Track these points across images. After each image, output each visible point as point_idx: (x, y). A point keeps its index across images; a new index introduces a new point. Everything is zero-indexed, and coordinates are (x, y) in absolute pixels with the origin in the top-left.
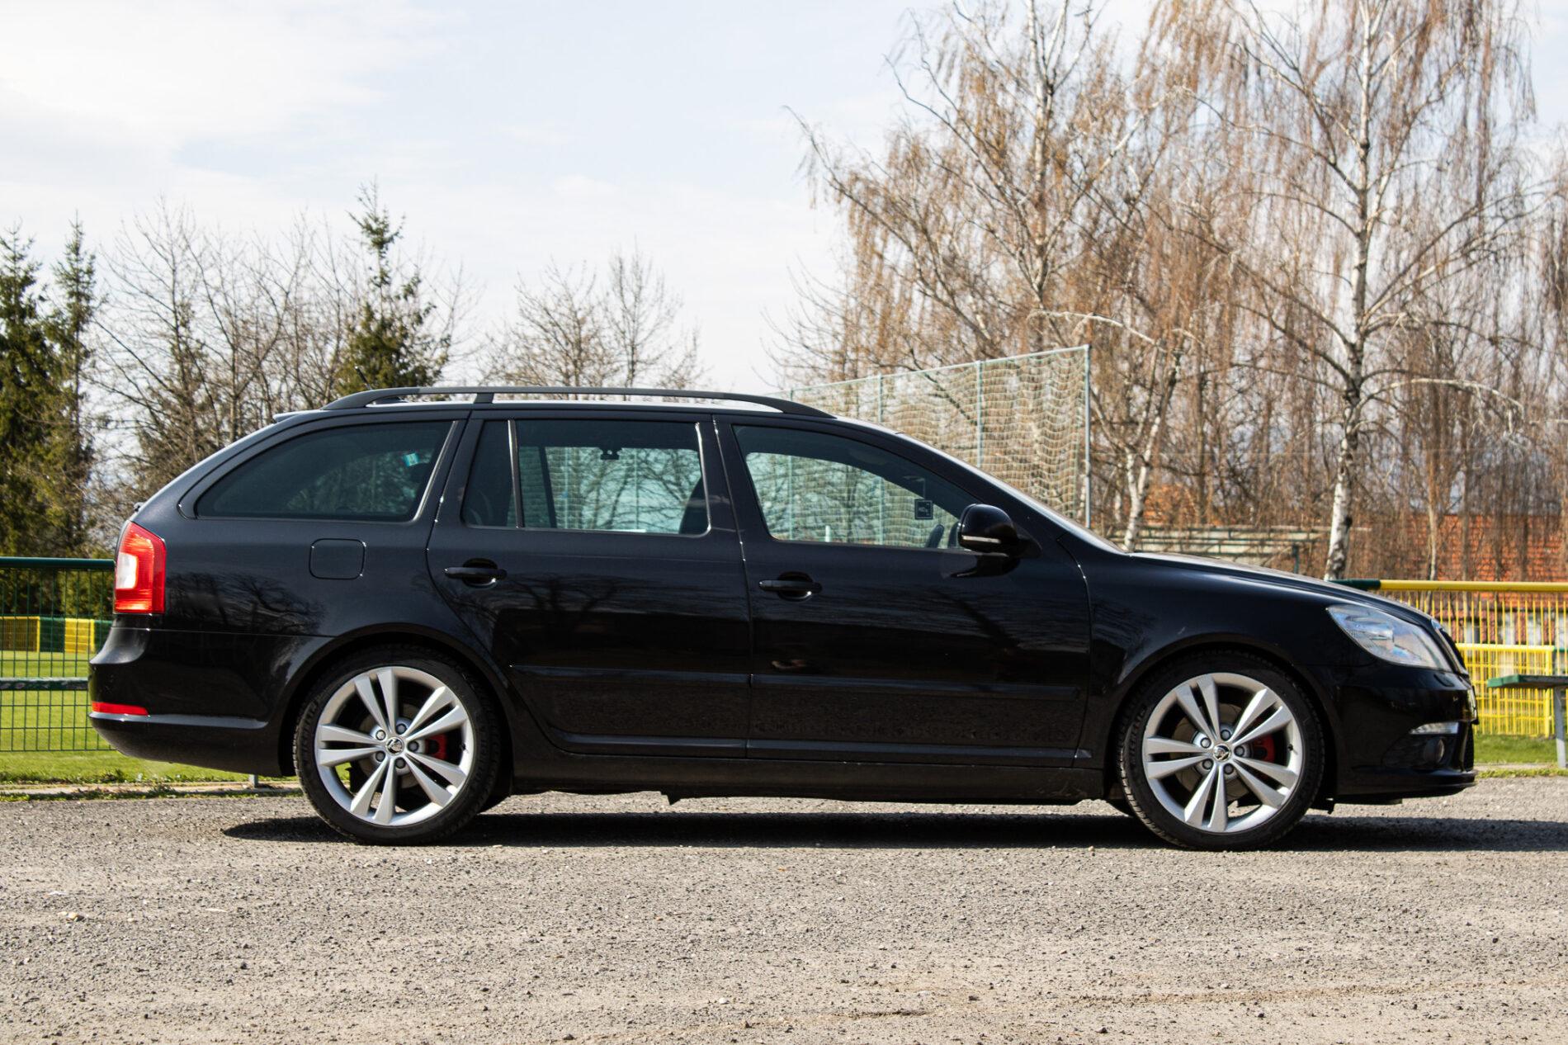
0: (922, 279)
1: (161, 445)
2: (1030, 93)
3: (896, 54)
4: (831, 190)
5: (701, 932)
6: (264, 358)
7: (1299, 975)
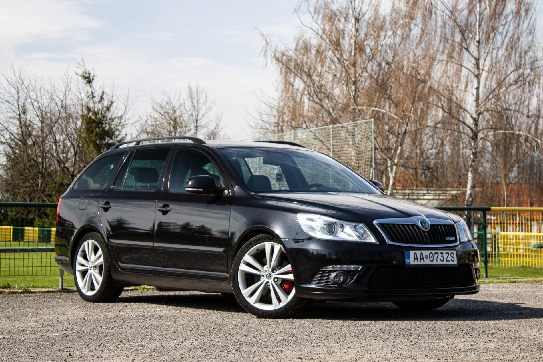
0: (309, 94)
1: (14, 160)
2: (349, 22)
3: (298, 7)
4: (274, 60)
5: (243, 341)
6: (54, 126)
7: (472, 355)
